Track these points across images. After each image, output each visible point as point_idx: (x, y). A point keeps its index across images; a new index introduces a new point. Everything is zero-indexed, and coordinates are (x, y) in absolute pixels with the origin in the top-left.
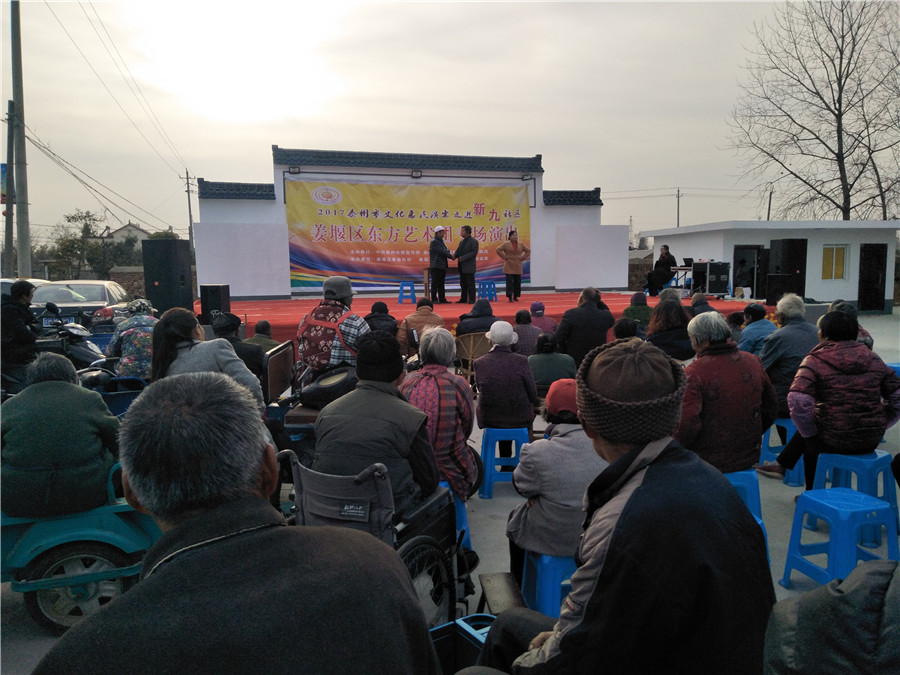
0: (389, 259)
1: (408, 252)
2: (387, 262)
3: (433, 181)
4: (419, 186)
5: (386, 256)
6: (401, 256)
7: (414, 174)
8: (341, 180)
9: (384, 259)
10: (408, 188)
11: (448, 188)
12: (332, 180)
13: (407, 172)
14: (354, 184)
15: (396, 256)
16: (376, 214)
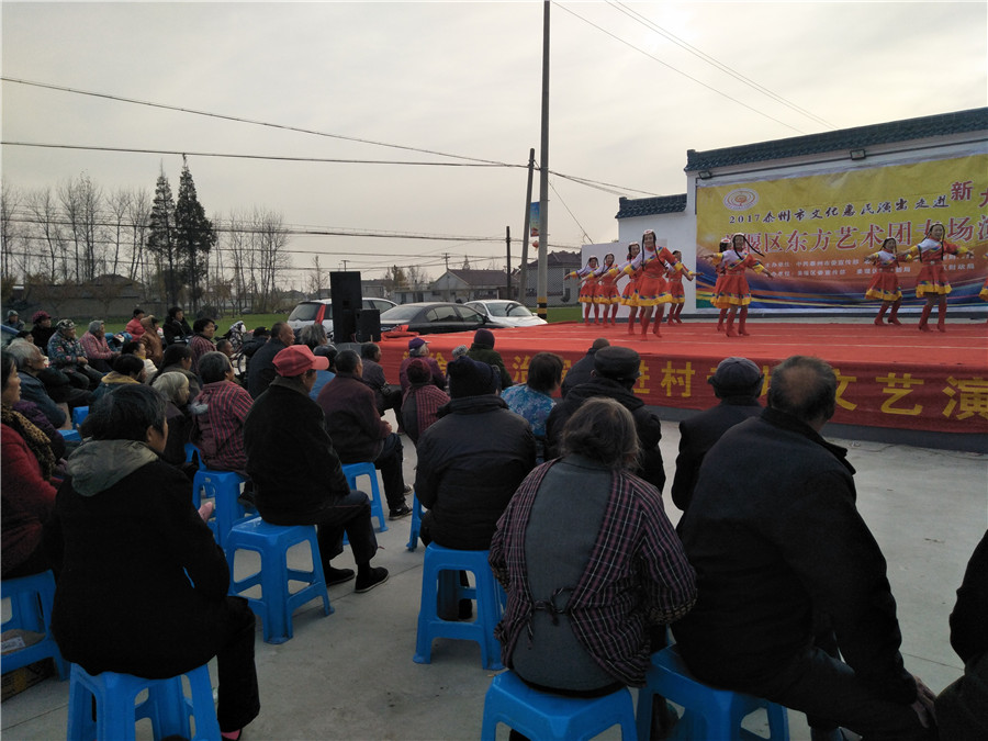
0: (813, 273)
1: (841, 263)
2: (810, 276)
3: (885, 160)
4: (862, 170)
5: (809, 268)
6: (831, 268)
7: (855, 155)
8: (757, 179)
9: (806, 273)
10: (846, 175)
11: (909, 167)
12: (747, 180)
13: (844, 153)
14: (774, 180)
15: (824, 268)
16: (800, 215)
